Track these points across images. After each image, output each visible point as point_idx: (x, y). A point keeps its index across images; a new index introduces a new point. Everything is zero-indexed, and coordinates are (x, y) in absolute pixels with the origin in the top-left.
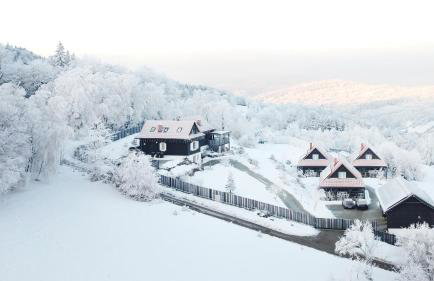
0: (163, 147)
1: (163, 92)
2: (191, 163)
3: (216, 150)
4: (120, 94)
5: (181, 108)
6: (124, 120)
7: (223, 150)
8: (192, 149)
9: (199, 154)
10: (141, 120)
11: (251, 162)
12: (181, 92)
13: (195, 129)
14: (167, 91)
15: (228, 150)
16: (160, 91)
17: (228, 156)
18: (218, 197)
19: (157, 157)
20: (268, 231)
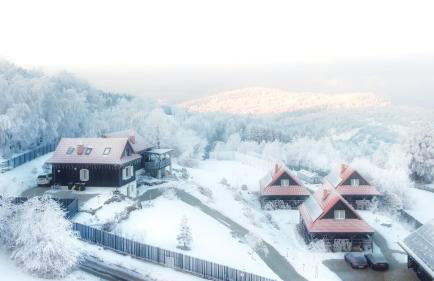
0: (84, 175)
1: (85, 99)
2: (123, 197)
3: (155, 176)
4: (28, 102)
5: (107, 119)
6: (34, 136)
7: (163, 176)
8: (125, 178)
9: (134, 183)
10: (57, 134)
11: (202, 191)
12: (104, 100)
13: (129, 149)
14: (89, 99)
15: (169, 173)
16: (81, 99)
17: (170, 183)
18: (171, 261)
19: (76, 189)
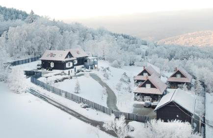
0: (52, 65)
2: (65, 74)
3: (87, 68)
7: (92, 68)
8: (67, 67)
13: (70, 55)
17: (94, 72)
19: (49, 70)
20: (79, 116)
